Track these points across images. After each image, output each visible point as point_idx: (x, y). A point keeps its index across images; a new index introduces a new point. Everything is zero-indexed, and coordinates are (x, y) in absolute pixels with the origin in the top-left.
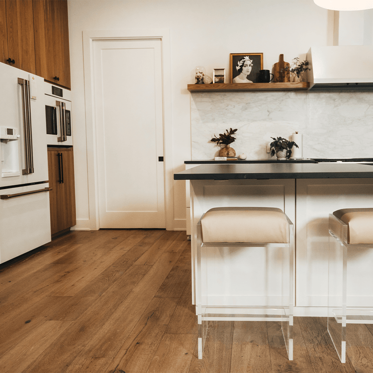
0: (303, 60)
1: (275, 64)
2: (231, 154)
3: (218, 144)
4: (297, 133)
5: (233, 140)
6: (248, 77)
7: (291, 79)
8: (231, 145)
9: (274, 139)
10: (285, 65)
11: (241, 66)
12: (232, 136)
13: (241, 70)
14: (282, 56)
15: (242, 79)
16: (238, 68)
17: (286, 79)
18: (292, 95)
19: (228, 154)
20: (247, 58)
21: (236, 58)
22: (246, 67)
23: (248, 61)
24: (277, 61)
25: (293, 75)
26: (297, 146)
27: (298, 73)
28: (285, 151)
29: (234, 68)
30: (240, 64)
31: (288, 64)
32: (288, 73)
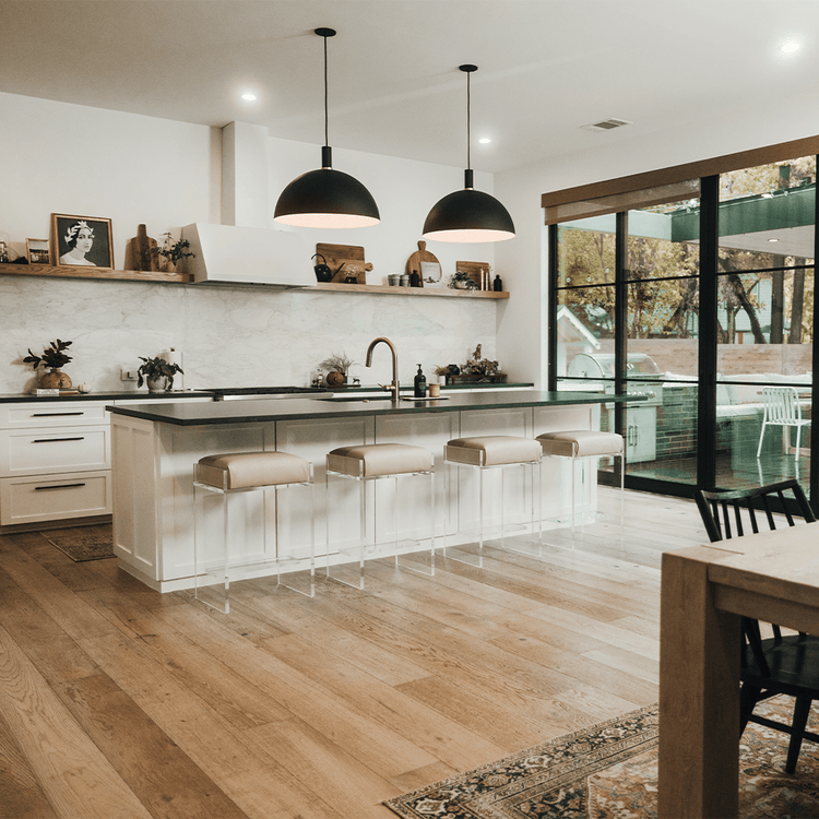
0: (176, 239)
1: (133, 240)
2: (66, 384)
3: (35, 366)
4: (173, 350)
5: (66, 359)
6: (88, 256)
7: (161, 264)
8: (62, 370)
9: (145, 360)
10: (150, 244)
11: (75, 237)
12: (63, 352)
13: (73, 244)
14: (142, 228)
15: (75, 259)
16: (68, 239)
17: (153, 265)
18: (161, 290)
19: (61, 384)
20: (83, 224)
21: (63, 224)
22: (84, 240)
24: (135, 234)
25: (162, 259)
26: (181, 371)
27: (173, 259)
28: (163, 379)
30: (71, 232)
31: (154, 242)
32: (156, 256)
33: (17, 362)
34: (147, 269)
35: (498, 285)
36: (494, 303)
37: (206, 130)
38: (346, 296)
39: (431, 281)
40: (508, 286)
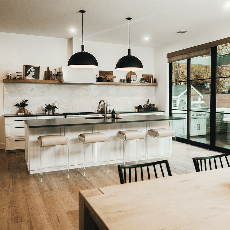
0: (58, 71)
1: (46, 71)
2: (26, 111)
3: (18, 107)
4: (56, 102)
5: (26, 105)
6: (33, 77)
7: (53, 78)
8: (26, 108)
9: (47, 105)
10: (50, 72)
11: (30, 71)
12: (26, 103)
14: (48, 68)
16: (28, 72)
17: (51, 79)
18: (53, 85)
19: (24, 112)
20: (32, 68)
21: (27, 68)
22: (32, 72)
23: (33, 70)
25: (53, 77)
26: (57, 108)
27: (56, 76)
28: (52, 110)
29: (26, 72)
30: (29, 70)
31: (51, 72)
33: (14, 106)
34: (49, 80)
35: (155, 81)
36: (154, 87)
37: (66, 40)
38: (108, 86)
39: (134, 81)
40: (158, 82)
